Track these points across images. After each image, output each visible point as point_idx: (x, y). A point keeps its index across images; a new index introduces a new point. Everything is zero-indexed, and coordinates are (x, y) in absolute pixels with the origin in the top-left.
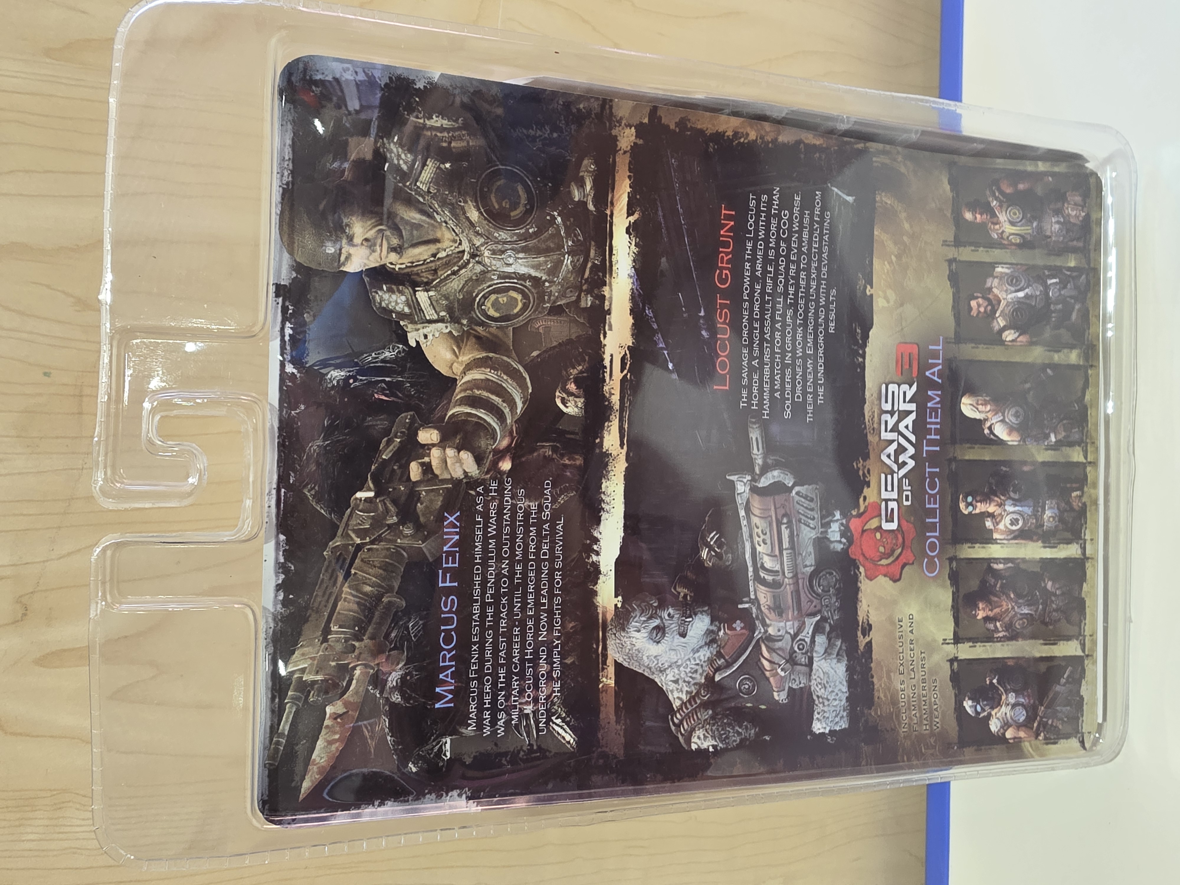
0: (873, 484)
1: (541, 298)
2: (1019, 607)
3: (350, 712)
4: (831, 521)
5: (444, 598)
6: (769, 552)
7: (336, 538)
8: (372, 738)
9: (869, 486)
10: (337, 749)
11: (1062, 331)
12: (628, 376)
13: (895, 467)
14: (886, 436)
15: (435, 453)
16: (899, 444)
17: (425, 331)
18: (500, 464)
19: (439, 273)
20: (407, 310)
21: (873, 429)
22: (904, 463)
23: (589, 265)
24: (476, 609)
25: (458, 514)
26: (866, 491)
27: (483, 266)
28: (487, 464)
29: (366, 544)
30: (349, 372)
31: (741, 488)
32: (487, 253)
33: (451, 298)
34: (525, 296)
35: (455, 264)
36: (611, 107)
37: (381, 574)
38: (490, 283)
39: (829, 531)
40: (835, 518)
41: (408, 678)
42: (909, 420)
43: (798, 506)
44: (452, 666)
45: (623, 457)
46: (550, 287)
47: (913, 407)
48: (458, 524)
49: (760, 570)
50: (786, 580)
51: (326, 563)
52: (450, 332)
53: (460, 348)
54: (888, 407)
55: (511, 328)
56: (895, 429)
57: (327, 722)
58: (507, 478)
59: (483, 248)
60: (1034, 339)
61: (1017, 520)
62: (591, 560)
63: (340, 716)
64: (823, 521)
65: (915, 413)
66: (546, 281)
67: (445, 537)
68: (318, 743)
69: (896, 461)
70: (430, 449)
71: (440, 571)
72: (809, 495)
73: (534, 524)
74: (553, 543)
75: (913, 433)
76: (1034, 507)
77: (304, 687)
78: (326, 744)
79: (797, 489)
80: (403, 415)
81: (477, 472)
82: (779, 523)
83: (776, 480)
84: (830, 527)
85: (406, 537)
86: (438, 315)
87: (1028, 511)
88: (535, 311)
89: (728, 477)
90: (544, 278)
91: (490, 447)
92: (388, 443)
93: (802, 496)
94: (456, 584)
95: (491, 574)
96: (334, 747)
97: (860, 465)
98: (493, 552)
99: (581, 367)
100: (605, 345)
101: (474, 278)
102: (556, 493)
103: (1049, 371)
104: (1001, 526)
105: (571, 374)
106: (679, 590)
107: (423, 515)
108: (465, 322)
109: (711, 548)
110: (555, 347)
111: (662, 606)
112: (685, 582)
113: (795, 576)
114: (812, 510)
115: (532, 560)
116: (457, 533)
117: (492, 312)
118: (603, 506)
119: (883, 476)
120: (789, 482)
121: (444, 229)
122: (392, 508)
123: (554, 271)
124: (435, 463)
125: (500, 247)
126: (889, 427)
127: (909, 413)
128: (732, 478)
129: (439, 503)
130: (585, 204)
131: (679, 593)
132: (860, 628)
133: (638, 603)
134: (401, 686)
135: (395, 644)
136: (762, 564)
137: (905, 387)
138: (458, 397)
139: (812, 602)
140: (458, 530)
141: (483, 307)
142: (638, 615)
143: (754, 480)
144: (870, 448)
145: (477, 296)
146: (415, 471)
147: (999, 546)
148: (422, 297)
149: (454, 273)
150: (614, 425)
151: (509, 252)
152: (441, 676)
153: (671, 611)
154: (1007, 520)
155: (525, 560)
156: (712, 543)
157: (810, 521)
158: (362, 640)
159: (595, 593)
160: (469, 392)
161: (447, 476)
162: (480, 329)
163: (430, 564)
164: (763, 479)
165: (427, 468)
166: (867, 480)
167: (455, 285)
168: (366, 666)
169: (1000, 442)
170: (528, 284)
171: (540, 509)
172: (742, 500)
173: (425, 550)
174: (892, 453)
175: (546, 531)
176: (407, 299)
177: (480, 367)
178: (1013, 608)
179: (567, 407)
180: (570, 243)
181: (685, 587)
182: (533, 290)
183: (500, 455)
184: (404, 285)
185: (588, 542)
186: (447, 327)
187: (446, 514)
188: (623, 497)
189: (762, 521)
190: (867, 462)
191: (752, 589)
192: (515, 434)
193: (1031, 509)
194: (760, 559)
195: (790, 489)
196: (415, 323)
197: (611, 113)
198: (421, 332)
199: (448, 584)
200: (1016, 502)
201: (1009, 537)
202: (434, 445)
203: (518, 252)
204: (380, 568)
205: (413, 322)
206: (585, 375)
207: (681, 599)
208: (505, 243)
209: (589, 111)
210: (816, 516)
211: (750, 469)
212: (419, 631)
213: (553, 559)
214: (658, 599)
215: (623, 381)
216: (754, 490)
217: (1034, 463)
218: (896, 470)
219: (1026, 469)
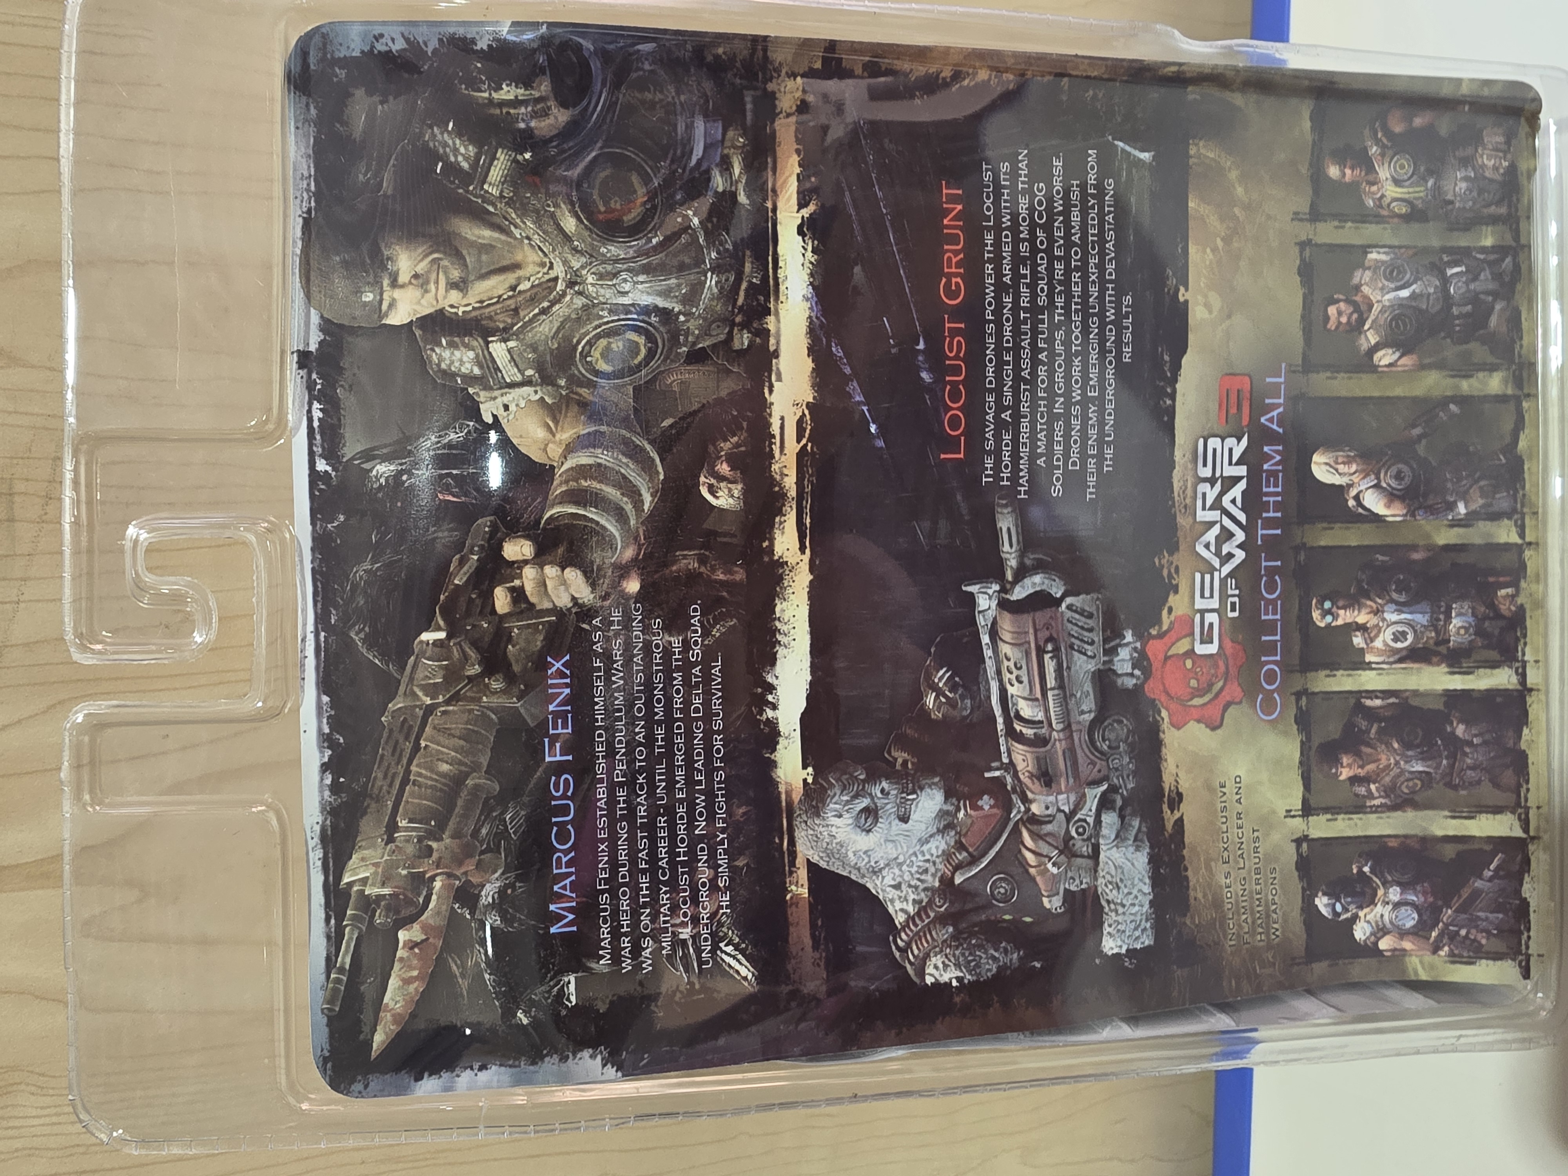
0: (1183, 588)
1: (674, 340)
2: (1406, 762)
3: (431, 940)
4: (1120, 645)
5: (553, 778)
6: (1026, 694)
7: (398, 699)
8: (463, 976)
9: (1176, 592)
10: (416, 989)
11: (1473, 346)
12: (809, 448)
13: (1216, 563)
14: (1203, 516)
15: (529, 572)
16: (1223, 527)
17: (506, 399)
18: (624, 584)
19: (522, 314)
20: (477, 371)
21: (1185, 507)
22: (1230, 556)
23: (744, 285)
24: (602, 793)
25: (568, 657)
26: (1173, 600)
27: (586, 298)
28: (605, 584)
29: (439, 705)
30: (401, 464)
31: (983, 603)
32: (590, 279)
33: (541, 348)
34: (650, 338)
35: (544, 298)
36: (765, 50)
37: (462, 747)
38: (597, 323)
39: (1116, 659)
40: (1125, 641)
41: (509, 891)
42: (1237, 491)
43: (1070, 626)
44: (569, 875)
45: (805, 566)
46: (687, 321)
47: (1242, 471)
48: (568, 672)
49: (1015, 721)
50: (1055, 734)
51: (385, 734)
52: (542, 399)
53: (556, 421)
54: (1206, 472)
55: (631, 389)
56: (1217, 505)
57: (400, 953)
58: (635, 603)
59: (584, 272)
60: (1427, 361)
61: (1404, 634)
62: (765, 716)
63: (417, 944)
64: (1107, 646)
65: (1244, 481)
66: (680, 313)
67: (550, 691)
68: (390, 982)
69: (1218, 553)
70: (520, 568)
71: (546, 740)
72: (1087, 609)
73: (678, 669)
74: (708, 694)
75: (1243, 509)
76: (1433, 613)
77: (368, 904)
78: (401, 983)
79: (1069, 600)
80: (479, 521)
81: (592, 596)
82: (1041, 652)
83: (1038, 589)
84: (1118, 654)
85: (495, 693)
86: (523, 375)
87: (1422, 619)
88: (665, 360)
89: (964, 588)
90: (676, 310)
91: (606, 561)
92: (462, 562)
93: (1076, 611)
94: (570, 758)
95: (620, 742)
96: (412, 988)
97: (1164, 561)
98: (620, 710)
99: (736, 439)
100: (772, 404)
101: (574, 316)
102: (708, 621)
103: (1452, 407)
104: (1378, 643)
105: (722, 449)
106: (895, 754)
107: (517, 661)
108: (562, 382)
109: (939, 693)
110: (699, 411)
111: (873, 777)
112: (904, 743)
113: (1068, 727)
114: (1090, 630)
115: (678, 720)
116: (567, 685)
117: (603, 366)
118: (779, 637)
119: (1198, 576)
120: (1057, 591)
121: (526, 248)
122: (472, 654)
123: (691, 298)
124: (529, 588)
125: (609, 268)
126: (1209, 503)
127: (1238, 479)
128: (969, 589)
129: (539, 643)
130: (734, 195)
131: (896, 759)
132: (1166, 799)
133: (838, 775)
134: (500, 904)
135: (488, 844)
136: (1017, 712)
137: (1231, 442)
138: (558, 492)
139: (1094, 764)
140: (568, 681)
141: (589, 359)
142: (838, 793)
143: (1003, 590)
144: (1180, 534)
145: (579, 342)
146: (502, 600)
147: (1374, 672)
148: (498, 350)
149: (544, 312)
150: (790, 519)
151: (624, 275)
152: (556, 888)
153: (885, 784)
154: (1387, 635)
155: (669, 721)
156: (941, 685)
157: (1086, 646)
158: (442, 839)
159: (773, 764)
160: (573, 484)
161: (547, 605)
162: (584, 391)
163: (530, 731)
164: (1017, 589)
165: (518, 595)
166: (1174, 582)
167: (545, 328)
168: (449, 875)
169: (1376, 518)
170: (654, 319)
171: (686, 646)
172: (985, 620)
173: (522, 711)
174: (1213, 541)
175: (696, 676)
176: (477, 356)
177: (587, 448)
178: (1397, 763)
179: (717, 498)
180: (714, 255)
181: (903, 750)
182: (661, 329)
183: (623, 571)
184: (471, 335)
185: (760, 690)
186: (536, 392)
187: (549, 659)
188: (807, 624)
189: (1016, 650)
190: (1175, 556)
191: (1003, 749)
192: (643, 541)
193: (1427, 617)
194: (1014, 704)
195: (1058, 602)
196: (491, 389)
197: (766, 57)
198: (499, 401)
199: (558, 758)
200: (1401, 607)
201: (1391, 660)
202: (526, 562)
203: (637, 275)
204: (460, 738)
205: (487, 388)
206: (743, 449)
207: (898, 767)
208: (617, 261)
209: (733, 58)
210: (1096, 639)
211: (999, 576)
212: (520, 826)
213: (709, 716)
214: (865, 769)
215: (801, 455)
216: (1004, 605)
217: (1431, 547)
218: (1218, 567)
219: (1416, 556)
